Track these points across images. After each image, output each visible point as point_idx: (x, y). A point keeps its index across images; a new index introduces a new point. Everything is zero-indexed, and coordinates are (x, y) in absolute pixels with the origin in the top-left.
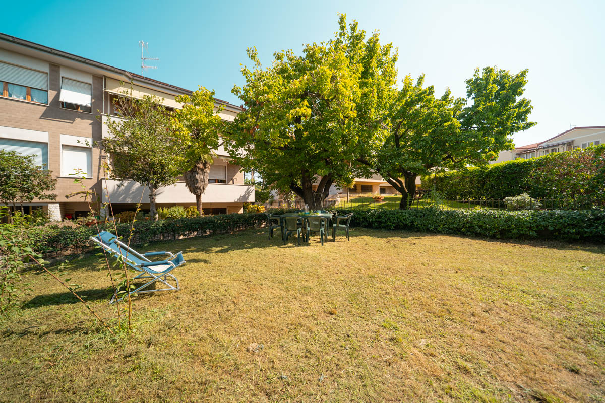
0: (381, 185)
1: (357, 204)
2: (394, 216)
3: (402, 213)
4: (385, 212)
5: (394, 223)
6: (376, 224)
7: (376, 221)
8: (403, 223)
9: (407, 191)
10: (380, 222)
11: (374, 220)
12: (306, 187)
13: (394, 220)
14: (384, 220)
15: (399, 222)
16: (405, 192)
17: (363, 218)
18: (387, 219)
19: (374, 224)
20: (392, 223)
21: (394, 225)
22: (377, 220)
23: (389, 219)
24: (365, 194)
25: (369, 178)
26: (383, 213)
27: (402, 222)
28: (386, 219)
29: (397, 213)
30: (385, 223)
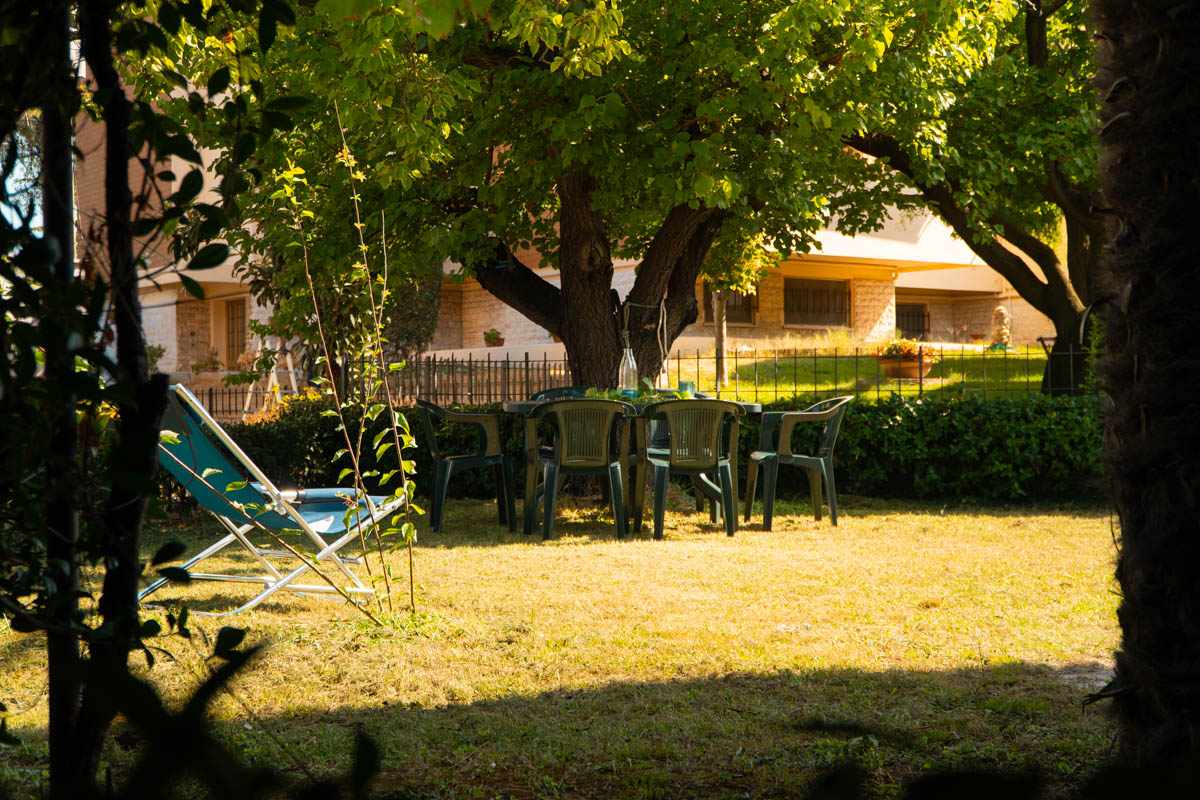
0: (905, 280)
1: (787, 391)
2: (1023, 427)
3: (1062, 409)
4: (978, 410)
5: (1026, 463)
6: (932, 473)
7: (933, 460)
8: (1069, 463)
9: (1080, 305)
10: (953, 465)
11: (921, 451)
12: (584, 266)
13: (1023, 448)
14: (972, 453)
15: (1049, 458)
16: (1072, 309)
17: (864, 443)
18: (991, 447)
19: (924, 475)
20: (1016, 468)
21: (1026, 474)
22: (940, 452)
23: (999, 443)
24: (811, 333)
25: (865, 229)
26: (969, 416)
27: (1062, 458)
28: (985, 444)
29: (1041, 411)
30: (975, 465)
